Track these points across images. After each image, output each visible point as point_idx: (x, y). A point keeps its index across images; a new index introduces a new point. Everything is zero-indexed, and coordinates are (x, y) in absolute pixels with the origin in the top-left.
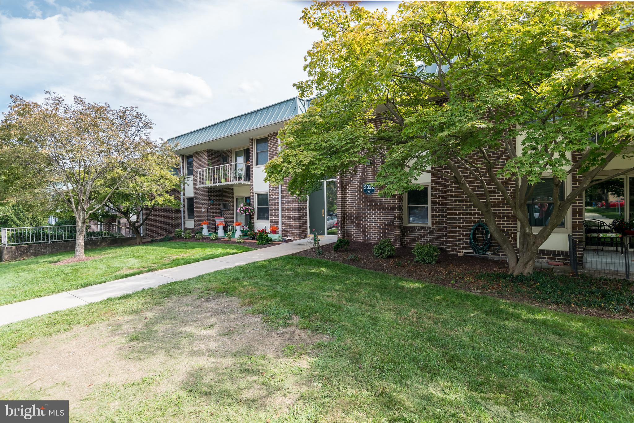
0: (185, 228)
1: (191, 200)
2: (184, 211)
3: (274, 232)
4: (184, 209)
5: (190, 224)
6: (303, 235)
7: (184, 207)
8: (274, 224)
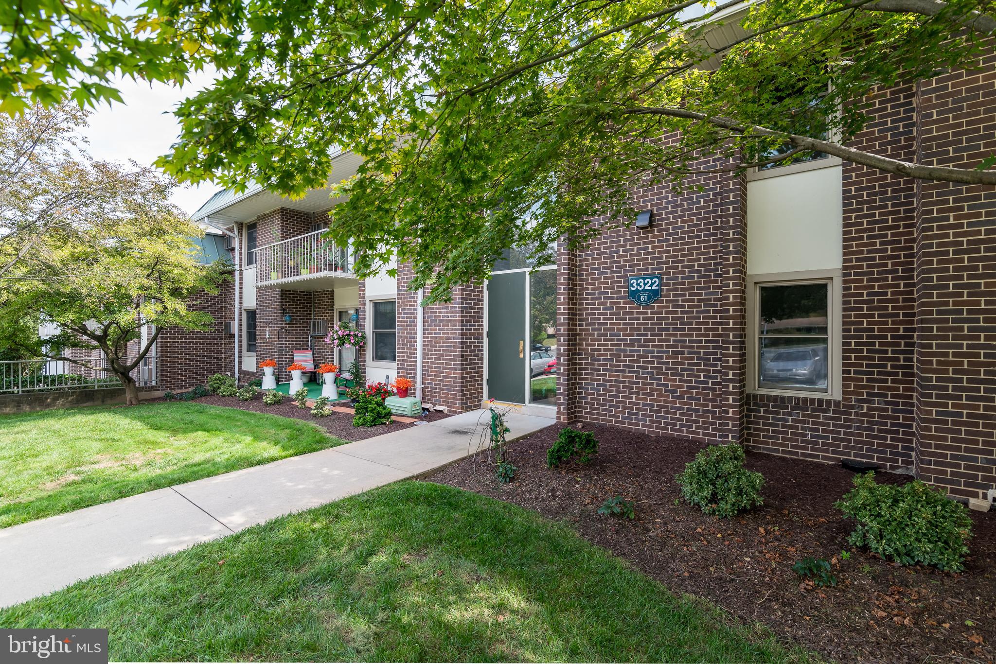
0: (240, 371)
1: (252, 314)
2: (240, 337)
3: (404, 392)
4: (240, 332)
5: (250, 363)
6: (470, 402)
7: (240, 328)
8: (406, 371)
